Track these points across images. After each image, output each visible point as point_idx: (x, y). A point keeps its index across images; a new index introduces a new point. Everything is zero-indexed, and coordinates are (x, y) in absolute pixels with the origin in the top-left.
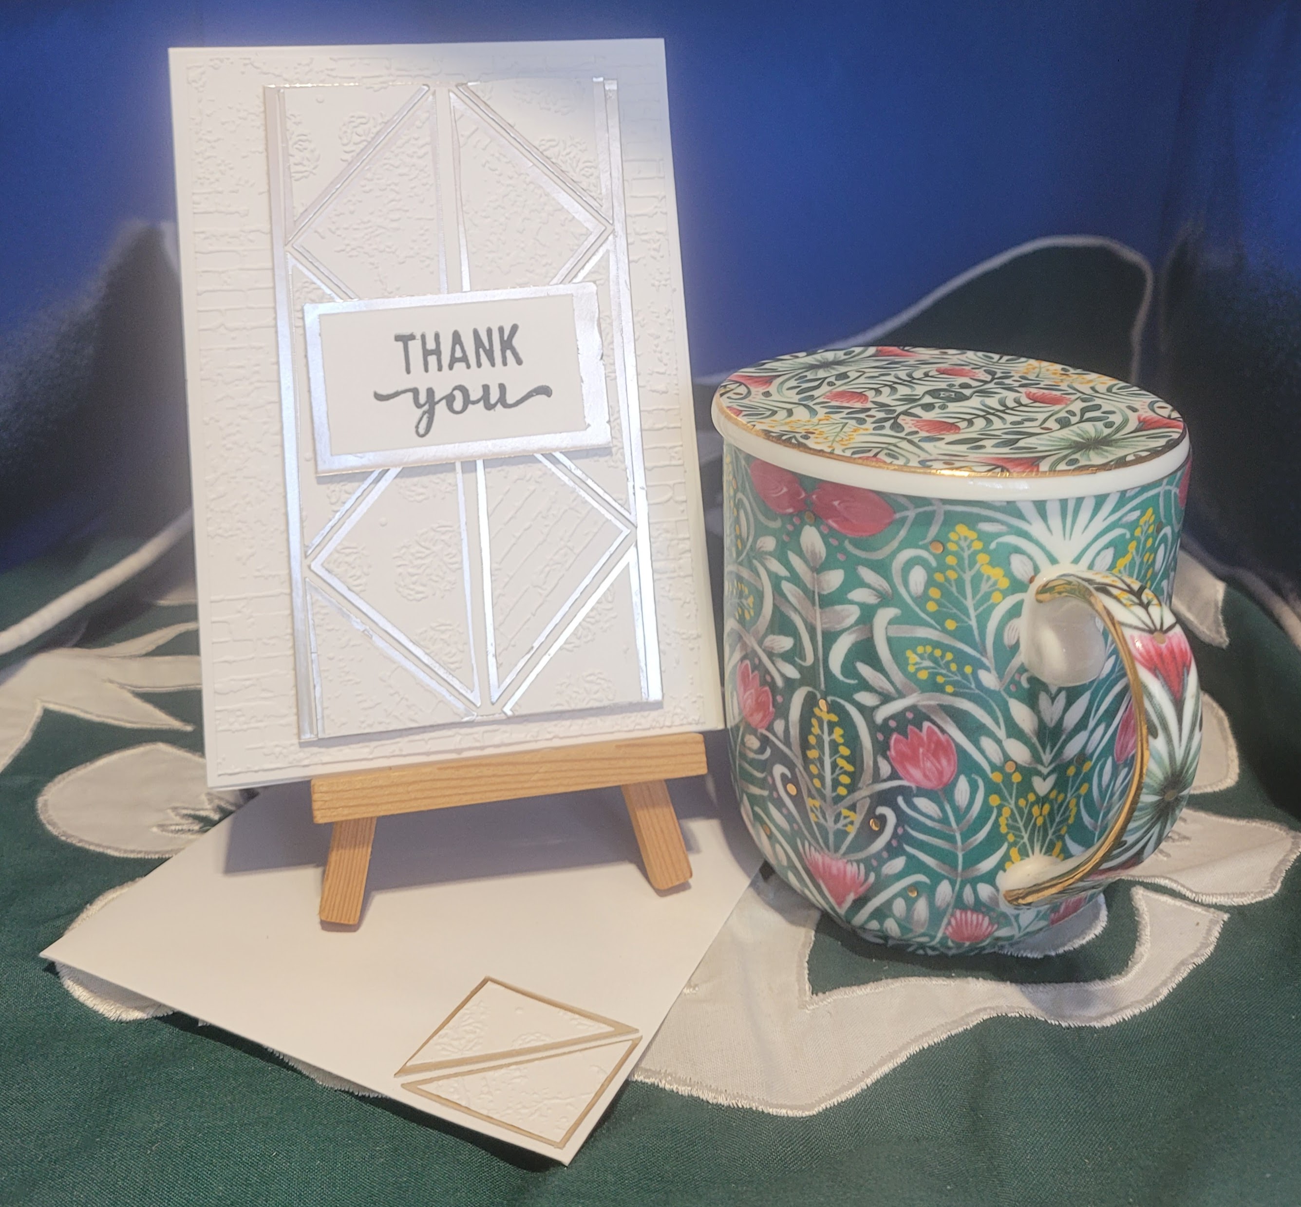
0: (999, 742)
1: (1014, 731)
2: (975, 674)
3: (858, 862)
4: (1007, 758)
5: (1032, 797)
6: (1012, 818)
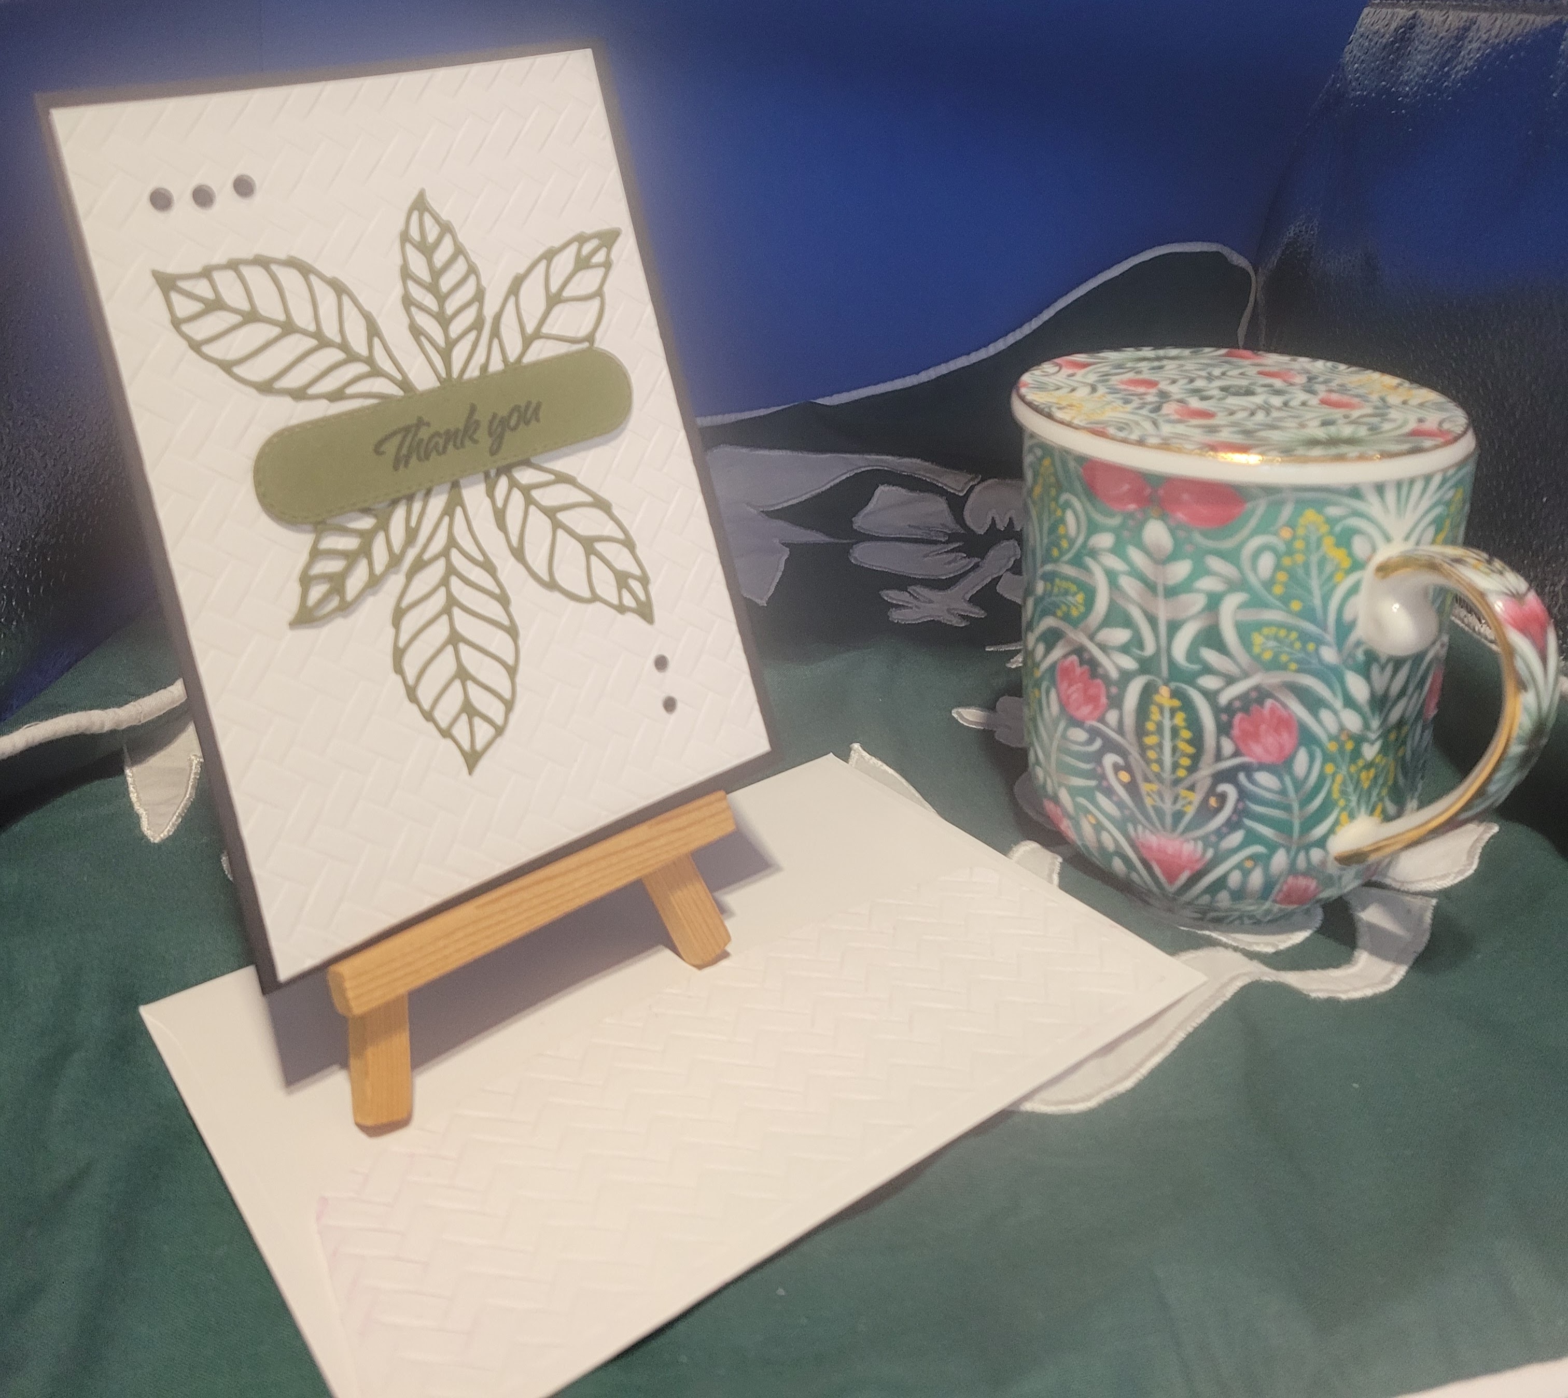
0: (1335, 713)
1: (1350, 702)
2: (1317, 650)
3: (1195, 840)
4: (1342, 728)
5: (1361, 763)
6: (1344, 783)
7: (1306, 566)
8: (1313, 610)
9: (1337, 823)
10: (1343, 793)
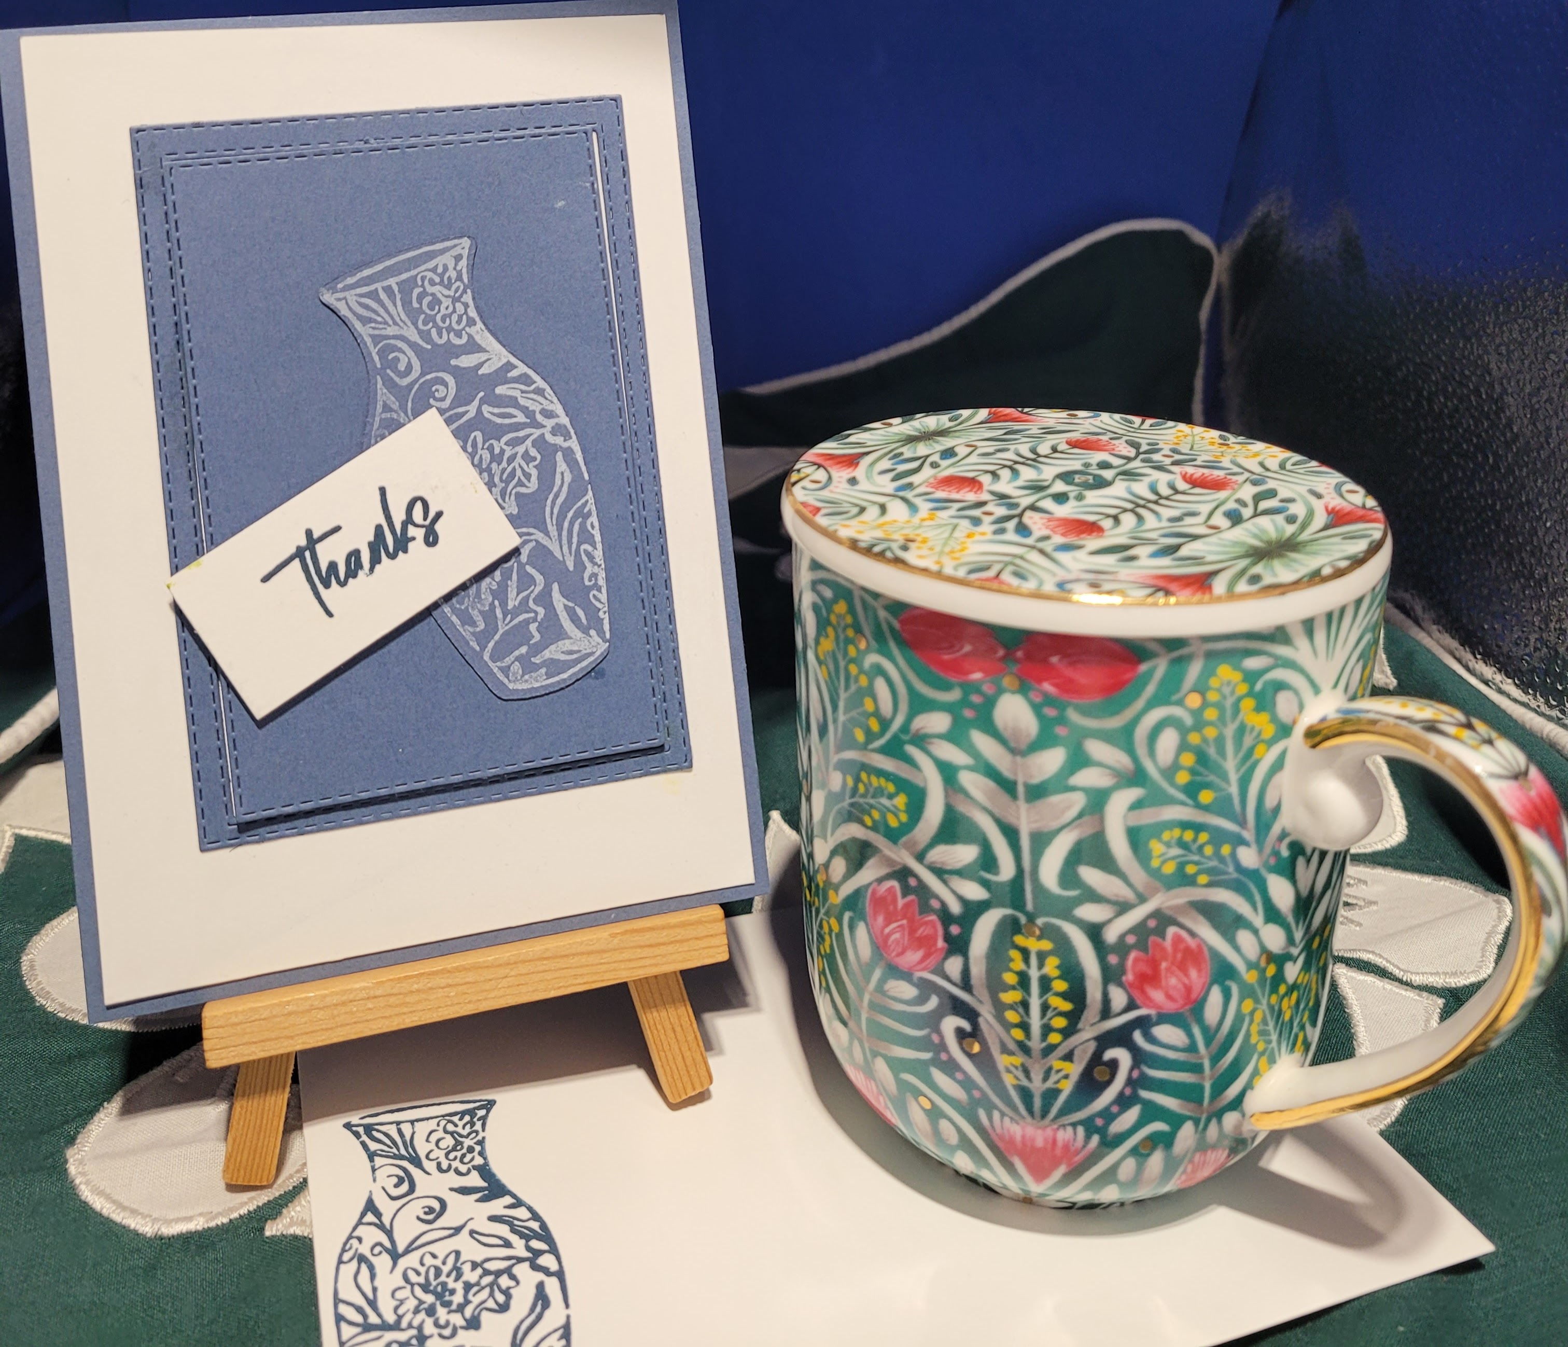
0: (1256, 932)
1: (1272, 915)
2: (1233, 855)
3: (1074, 1125)
5: (1282, 989)
6: (1264, 1022)
7: (1220, 742)
8: (1229, 798)
9: (1256, 1073)
10: (1263, 1033)
